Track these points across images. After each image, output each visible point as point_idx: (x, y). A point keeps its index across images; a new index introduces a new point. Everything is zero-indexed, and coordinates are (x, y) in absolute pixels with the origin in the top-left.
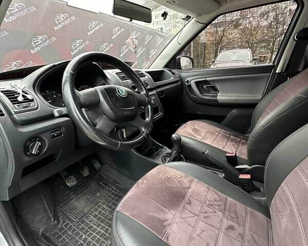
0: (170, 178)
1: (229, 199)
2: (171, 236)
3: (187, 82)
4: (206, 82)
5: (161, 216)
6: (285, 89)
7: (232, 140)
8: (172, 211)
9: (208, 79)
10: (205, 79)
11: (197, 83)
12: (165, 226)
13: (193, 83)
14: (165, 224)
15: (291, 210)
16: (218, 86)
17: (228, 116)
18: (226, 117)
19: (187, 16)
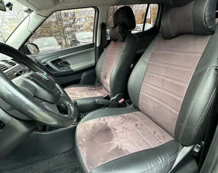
0: (94, 126)
1: (124, 115)
2: (127, 149)
3: (44, 63)
4: (59, 60)
5: (114, 147)
6: (107, 54)
7: (95, 90)
8: (115, 140)
9: (60, 57)
10: (57, 58)
11: (53, 62)
12: (121, 149)
13: (49, 63)
14: (120, 148)
15: (151, 99)
16: (68, 61)
17: (82, 78)
18: (80, 79)
19: (29, 9)
